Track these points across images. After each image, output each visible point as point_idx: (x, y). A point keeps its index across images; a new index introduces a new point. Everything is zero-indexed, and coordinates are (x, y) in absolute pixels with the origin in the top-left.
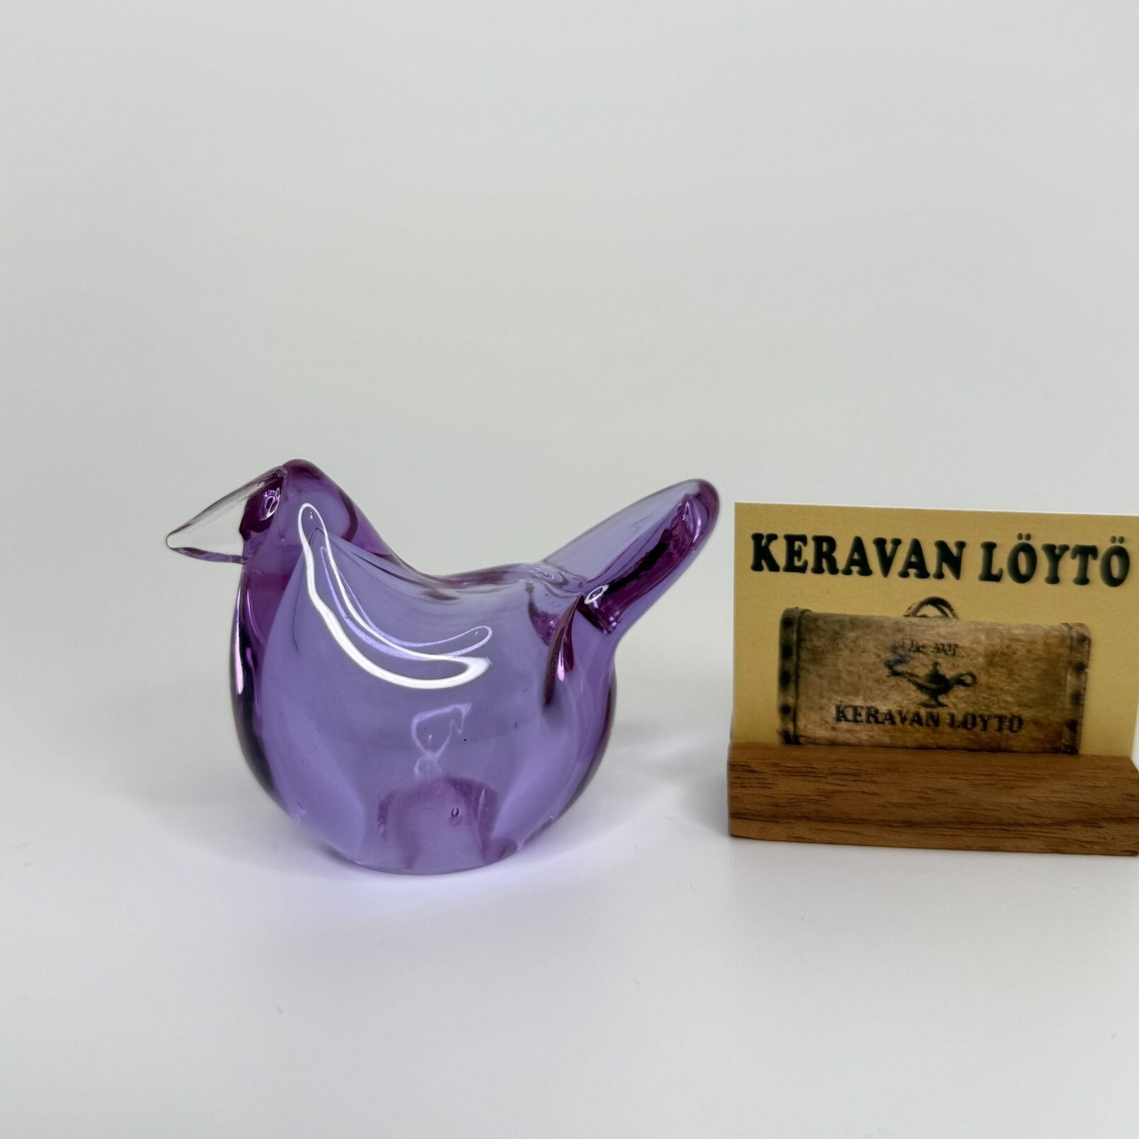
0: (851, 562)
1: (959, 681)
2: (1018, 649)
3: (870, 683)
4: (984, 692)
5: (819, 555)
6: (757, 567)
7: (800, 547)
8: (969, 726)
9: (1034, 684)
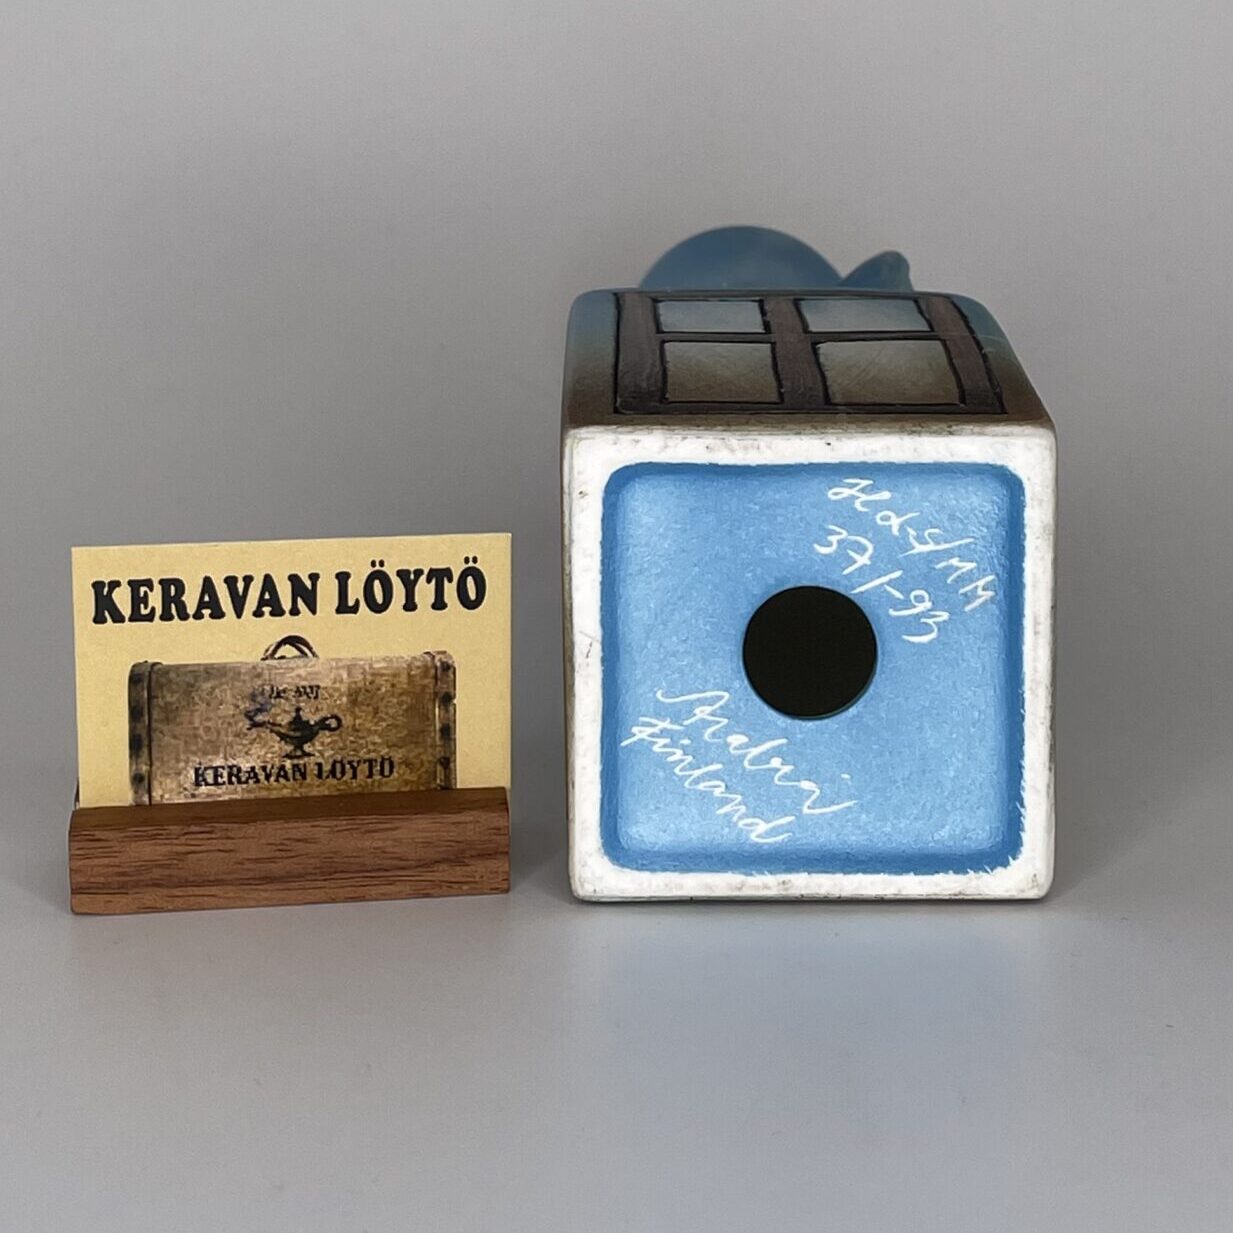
0: (201, 605)
1: (323, 725)
2: (382, 685)
3: (230, 739)
4: (352, 736)
5: (167, 600)
6: (99, 619)
7: (146, 593)
8: (339, 775)
9: (401, 720)
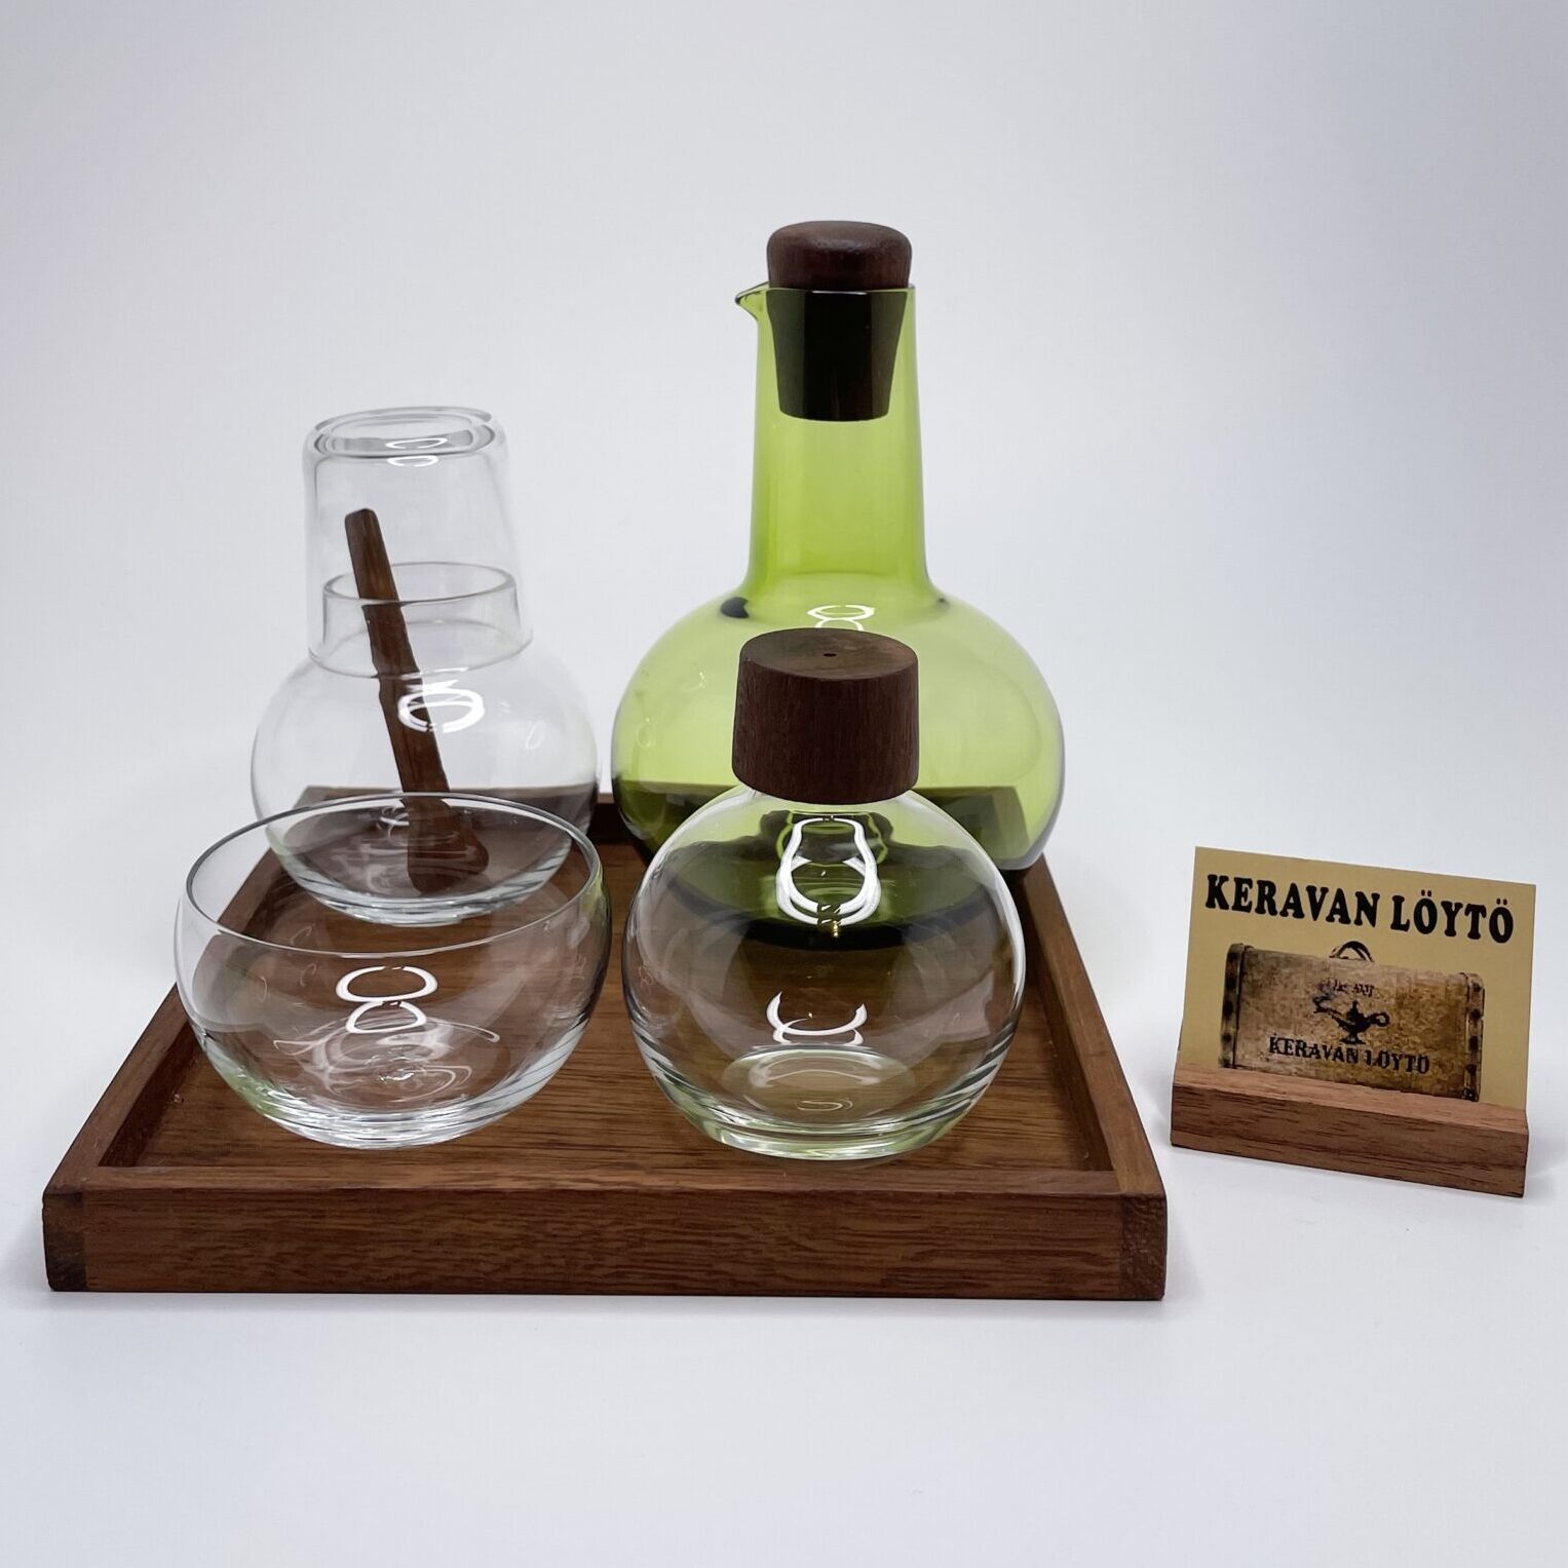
0: (1287, 905)
1: (1373, 1019)
2: (1423, 994)
3: (1300, 1018)
4: (1396, 1032)
5: (1262, 897)
6: (1210, 904)
7: (1246, 889)
8: (1384, 1065)
9: (1437, 1027)
